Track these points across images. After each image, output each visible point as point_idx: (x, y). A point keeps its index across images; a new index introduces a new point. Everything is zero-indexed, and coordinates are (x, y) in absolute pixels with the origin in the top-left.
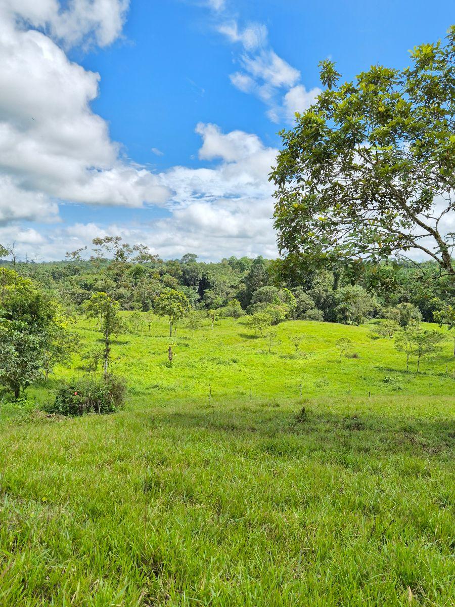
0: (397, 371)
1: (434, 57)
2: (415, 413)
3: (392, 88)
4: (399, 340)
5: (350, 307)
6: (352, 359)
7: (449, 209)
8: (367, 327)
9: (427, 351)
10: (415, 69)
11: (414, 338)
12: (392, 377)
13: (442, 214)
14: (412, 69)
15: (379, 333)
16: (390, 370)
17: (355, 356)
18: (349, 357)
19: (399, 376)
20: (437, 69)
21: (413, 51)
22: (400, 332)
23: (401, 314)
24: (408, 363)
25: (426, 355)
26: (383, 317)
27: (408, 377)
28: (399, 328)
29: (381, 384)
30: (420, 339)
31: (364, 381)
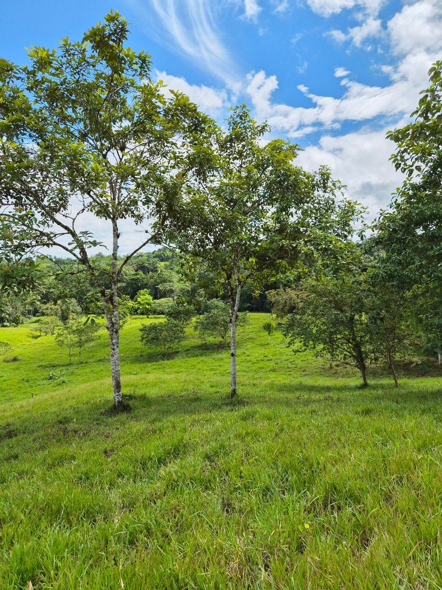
0: (60, 366)
1: (52, 63)
2: (73, 403)
3: (13, 82)
4: (59, 335)
5: (6, 307)
6: (12, 363)
7: (83, 210)
8: (28, 327)
9: (87, 341)
10: (32, 69)
11: (74, 331)
12: (56, 372)
13: (78, 214)
14: (30, 69)
15: (41, 331)
16: (54, 366)
17: (15, 359)
18: (8, 361)
19: (62, 370)
20: (53, 75)
21: (30, 50)
22: (59, 327)
23: (62, 310)
24: (70, 355)
25: (87, 345)
26: (43, 314)
27: (71, 369)
28: (60, 323)
29: (45, 382)
30: (79, 332)
31: (26, 384)
